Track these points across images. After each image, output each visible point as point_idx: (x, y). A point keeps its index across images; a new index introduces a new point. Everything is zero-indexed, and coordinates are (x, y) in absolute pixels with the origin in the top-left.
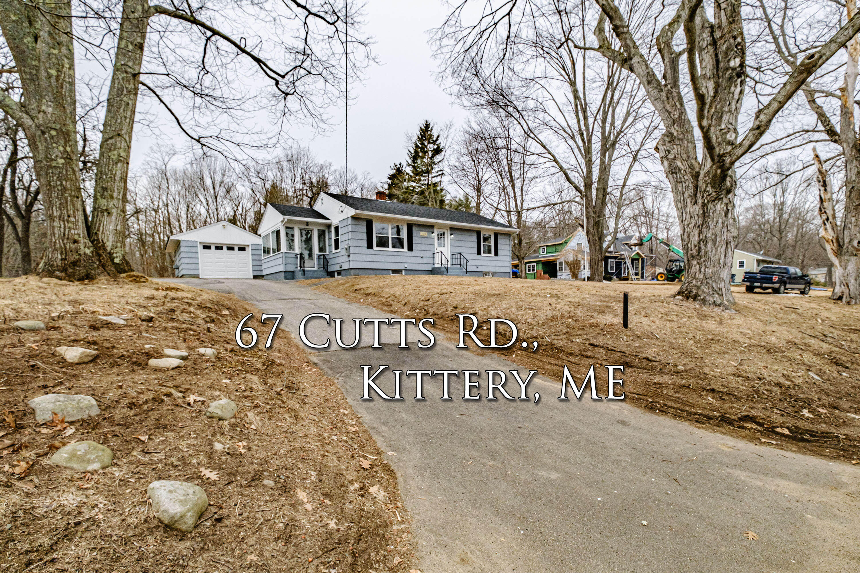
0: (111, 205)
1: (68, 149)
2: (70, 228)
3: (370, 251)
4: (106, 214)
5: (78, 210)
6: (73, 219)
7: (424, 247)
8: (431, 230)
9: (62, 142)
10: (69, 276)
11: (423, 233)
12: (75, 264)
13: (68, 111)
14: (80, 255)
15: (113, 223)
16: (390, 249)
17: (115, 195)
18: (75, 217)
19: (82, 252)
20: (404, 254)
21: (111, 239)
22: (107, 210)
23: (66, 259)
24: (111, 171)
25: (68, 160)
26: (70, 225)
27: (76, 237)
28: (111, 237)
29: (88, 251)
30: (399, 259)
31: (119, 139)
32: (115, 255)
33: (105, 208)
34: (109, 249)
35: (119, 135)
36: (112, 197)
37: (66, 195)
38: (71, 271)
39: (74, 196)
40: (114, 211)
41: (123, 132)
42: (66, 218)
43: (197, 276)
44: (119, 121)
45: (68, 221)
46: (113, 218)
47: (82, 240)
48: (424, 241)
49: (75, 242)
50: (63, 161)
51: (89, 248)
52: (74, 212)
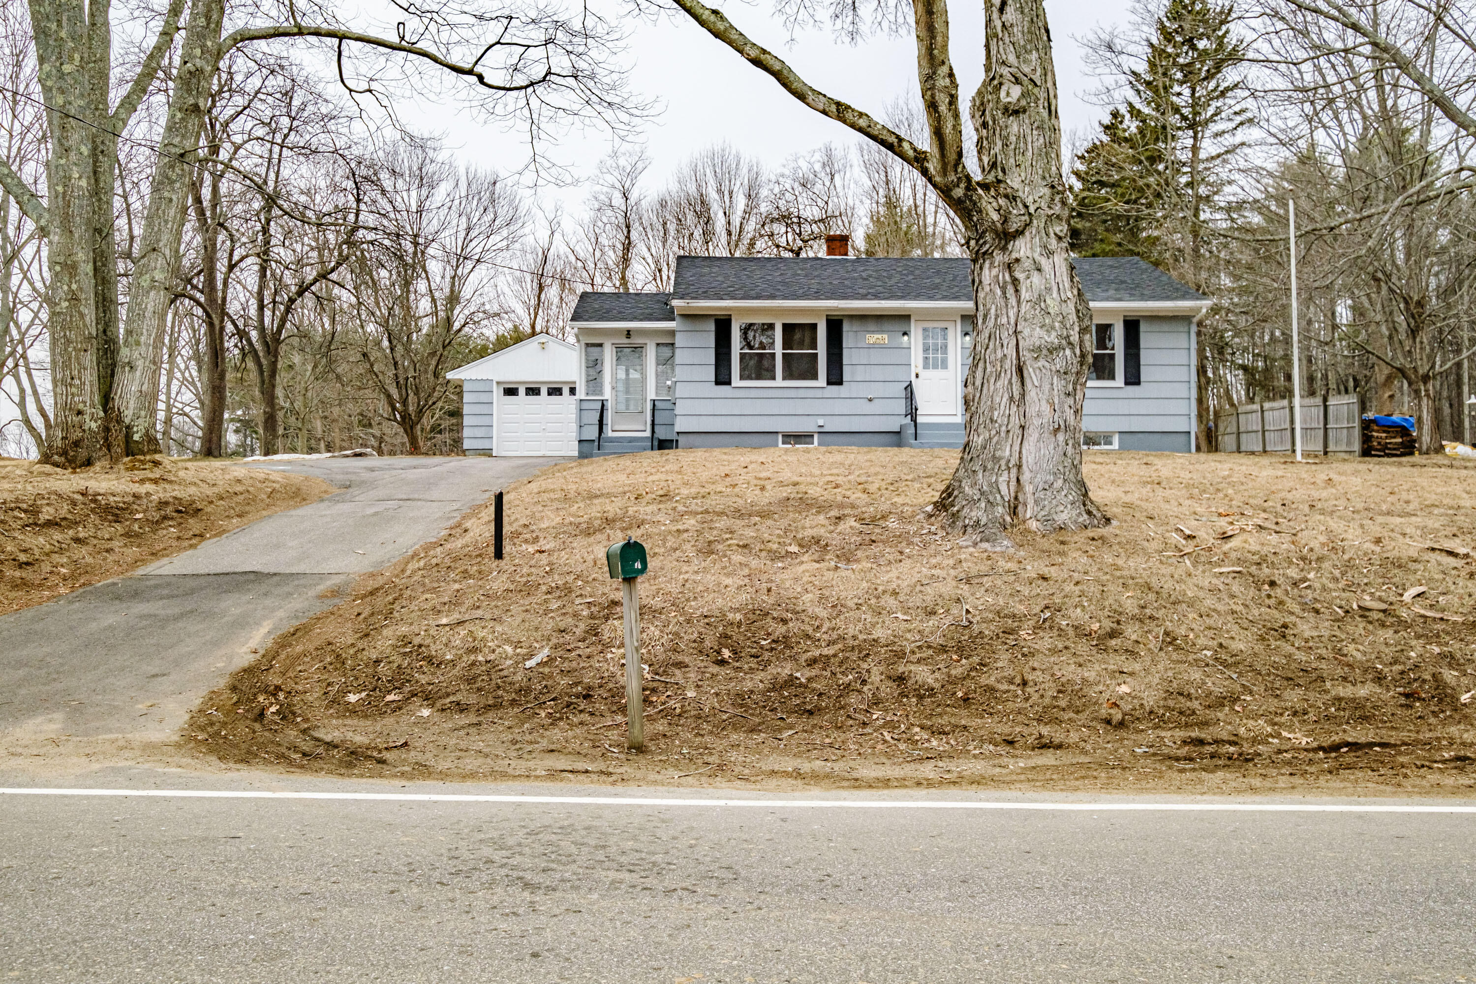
0: (136, 354)
1: (74, 286)
2: (73, 394)
3: (723, 390)
4: (127, 369)
5: (85, 369)
6: (77, 382)
7: (878, 373)
8: (902, 327)
9: (66, 279)
10: (69, 461)
11: (873, 338)
12: (77, 444)
13: (76, 235)
14: (84, 431)
15: (137, 382)
16: (779, 382)
17: (143, 339)
18: (80, 379)
19: (86, 427)
20: (819, 393)
21: (132, 405)
22: (129, 363)
23: (66, 438)
24: (140, 304)
25: (73, 302)
26: (74, 390)
27: (81, 406)
28: (132, 402)
29: (94, 425)
30: (801, 407)
31: (154, 255)
32: (135, 429)
33: (127, 360)
34: (127, 421)
35: (154, 250)
36: (138, 343)
37: (70, 349)
38: (72, 454)
39: (80, 350)
40: (140, 363)
41: (161, 244)
42: (69, 380)
43: (487, 453)
44: (156, 229)
45: (71, 385)
46: (138, 373)
47: (88, 410)
48: (876, 356)
49: (79, 413)
50: (67, 304)
51: (96, 421)
52: (79, 372)
